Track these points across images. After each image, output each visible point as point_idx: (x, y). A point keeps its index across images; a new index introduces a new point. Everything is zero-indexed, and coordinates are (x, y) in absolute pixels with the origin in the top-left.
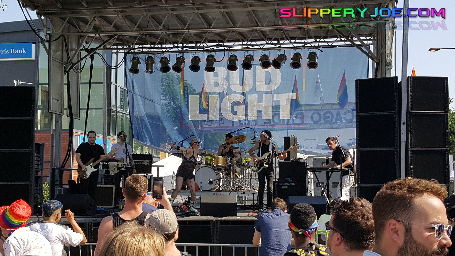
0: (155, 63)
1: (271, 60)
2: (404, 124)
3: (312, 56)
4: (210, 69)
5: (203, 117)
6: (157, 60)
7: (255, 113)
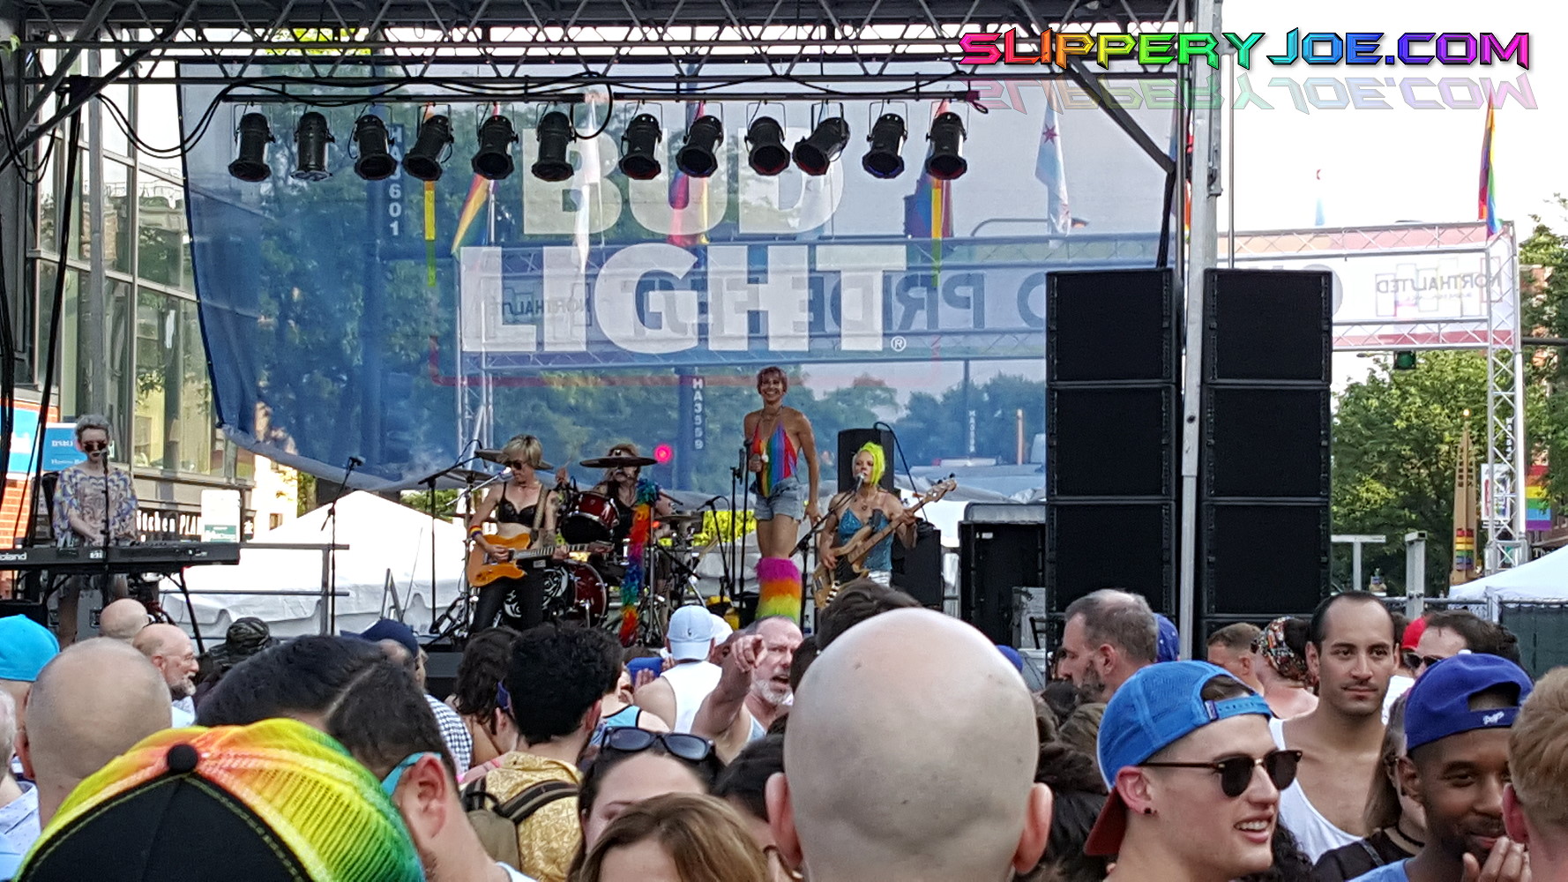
2: (1191, 419)
3: (946, 130)
4: (554, 167)
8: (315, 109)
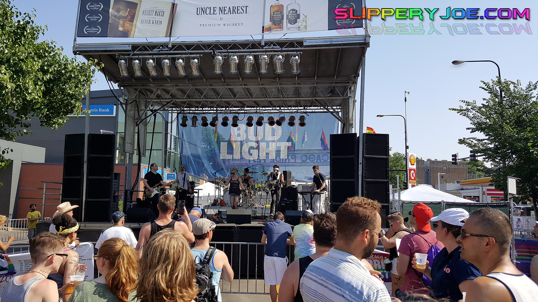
0: (198, 120)
1: (275, 121)
2: (360, 164)
3: (302, 119)
4: (235, 125)
5: (230, 157)
6: (199, 118)
7: (265, 154)
8: (195, 115)
